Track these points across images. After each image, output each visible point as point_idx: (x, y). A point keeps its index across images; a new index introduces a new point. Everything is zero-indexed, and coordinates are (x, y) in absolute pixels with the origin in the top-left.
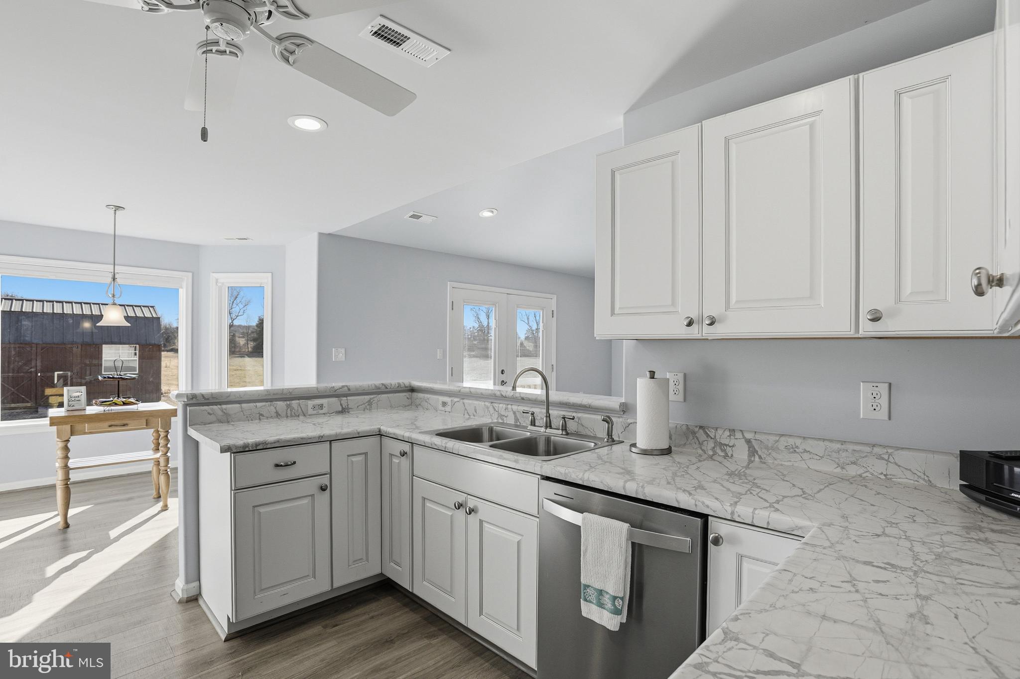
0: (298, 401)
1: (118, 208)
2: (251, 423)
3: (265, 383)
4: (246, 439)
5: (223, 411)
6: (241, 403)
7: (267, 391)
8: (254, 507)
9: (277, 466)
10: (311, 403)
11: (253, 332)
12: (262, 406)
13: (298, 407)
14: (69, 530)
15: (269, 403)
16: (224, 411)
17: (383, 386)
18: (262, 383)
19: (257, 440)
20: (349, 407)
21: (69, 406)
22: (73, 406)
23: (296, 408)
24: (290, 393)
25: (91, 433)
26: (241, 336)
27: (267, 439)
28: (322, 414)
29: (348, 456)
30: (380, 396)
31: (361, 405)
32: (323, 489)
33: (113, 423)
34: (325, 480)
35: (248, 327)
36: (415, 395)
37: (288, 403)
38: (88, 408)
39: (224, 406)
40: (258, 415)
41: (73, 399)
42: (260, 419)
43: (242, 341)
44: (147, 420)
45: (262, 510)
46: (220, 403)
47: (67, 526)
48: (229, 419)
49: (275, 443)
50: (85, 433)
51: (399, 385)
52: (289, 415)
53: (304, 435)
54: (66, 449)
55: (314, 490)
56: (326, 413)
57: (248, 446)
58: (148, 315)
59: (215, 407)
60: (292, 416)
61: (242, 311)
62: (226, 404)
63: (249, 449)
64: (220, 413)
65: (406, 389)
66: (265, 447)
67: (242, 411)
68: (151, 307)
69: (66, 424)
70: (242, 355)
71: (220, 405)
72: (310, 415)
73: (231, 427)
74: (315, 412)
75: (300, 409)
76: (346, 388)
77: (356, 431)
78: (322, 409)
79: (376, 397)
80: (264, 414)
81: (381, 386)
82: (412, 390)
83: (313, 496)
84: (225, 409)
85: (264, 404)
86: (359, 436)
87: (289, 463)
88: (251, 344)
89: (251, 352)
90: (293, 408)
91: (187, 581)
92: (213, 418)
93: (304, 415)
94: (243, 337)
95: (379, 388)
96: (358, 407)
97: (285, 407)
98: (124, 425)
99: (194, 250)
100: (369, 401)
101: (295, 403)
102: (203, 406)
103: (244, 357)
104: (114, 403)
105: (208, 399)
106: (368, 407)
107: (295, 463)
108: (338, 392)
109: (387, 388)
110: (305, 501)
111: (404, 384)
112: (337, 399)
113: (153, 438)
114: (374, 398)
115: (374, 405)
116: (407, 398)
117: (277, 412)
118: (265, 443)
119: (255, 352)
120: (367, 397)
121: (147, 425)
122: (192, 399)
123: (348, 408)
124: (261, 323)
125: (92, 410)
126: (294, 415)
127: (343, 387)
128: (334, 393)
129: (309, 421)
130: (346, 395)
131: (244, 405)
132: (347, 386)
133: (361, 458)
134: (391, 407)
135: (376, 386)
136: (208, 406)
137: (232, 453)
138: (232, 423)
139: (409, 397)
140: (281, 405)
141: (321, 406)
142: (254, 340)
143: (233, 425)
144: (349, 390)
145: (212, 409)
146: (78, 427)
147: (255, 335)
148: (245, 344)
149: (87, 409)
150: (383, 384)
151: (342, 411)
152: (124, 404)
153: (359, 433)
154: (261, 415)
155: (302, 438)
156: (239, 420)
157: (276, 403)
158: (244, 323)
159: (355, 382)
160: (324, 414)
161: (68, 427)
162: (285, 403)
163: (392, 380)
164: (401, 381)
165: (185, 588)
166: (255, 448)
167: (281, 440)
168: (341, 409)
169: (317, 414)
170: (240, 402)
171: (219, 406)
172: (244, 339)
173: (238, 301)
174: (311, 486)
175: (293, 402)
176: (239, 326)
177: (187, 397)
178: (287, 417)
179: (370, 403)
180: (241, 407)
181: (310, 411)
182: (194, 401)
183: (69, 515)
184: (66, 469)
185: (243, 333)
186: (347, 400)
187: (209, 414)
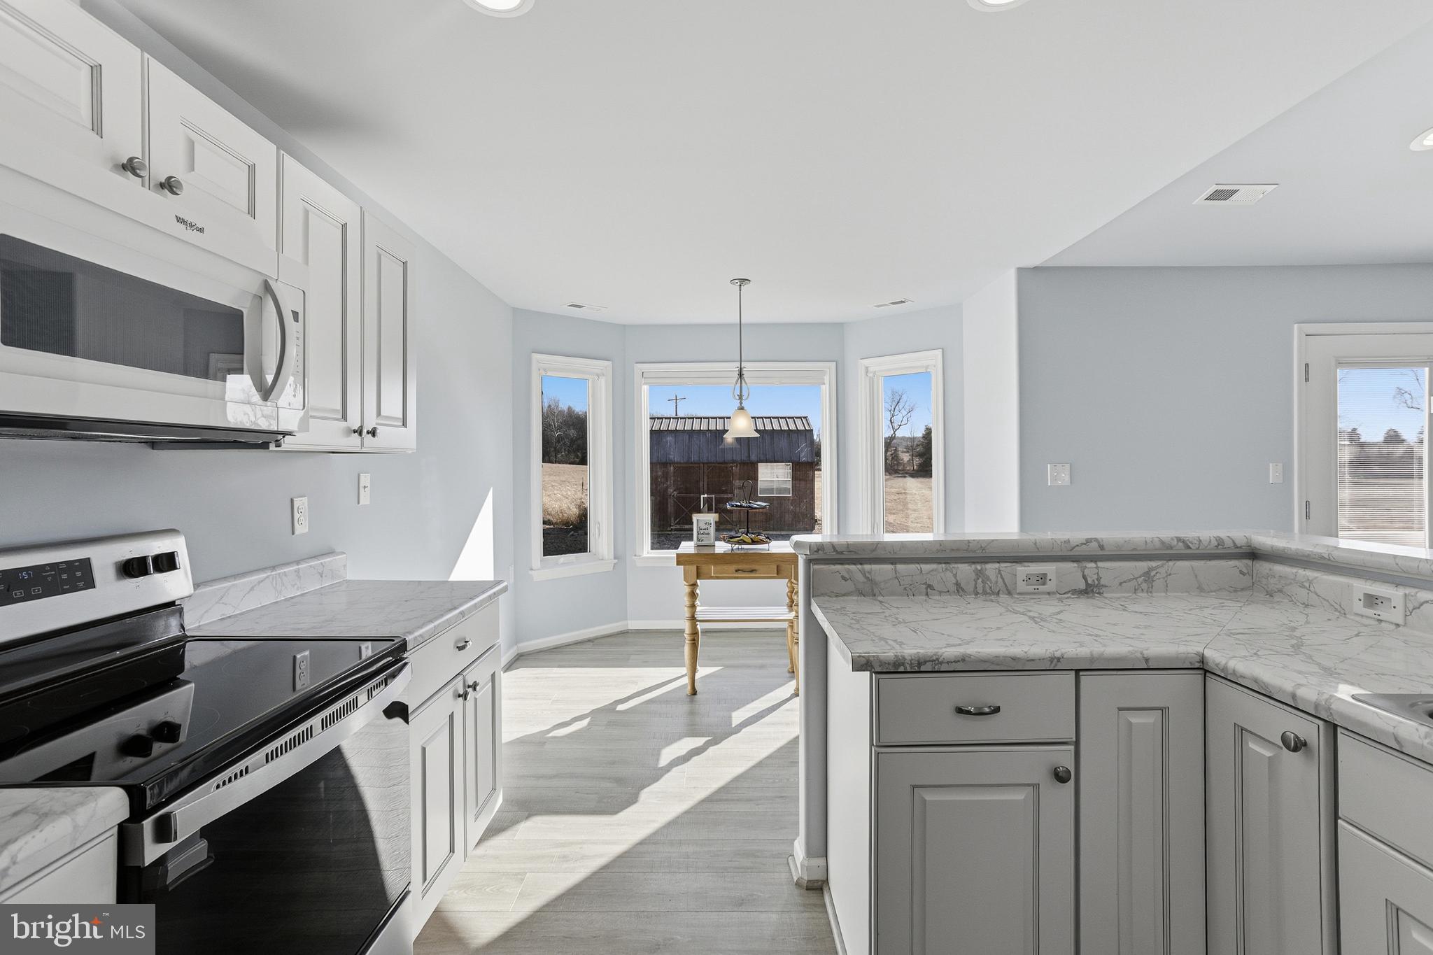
0: (997, 565)
1: (743, 281)
2: (912, 600)
3: (935, 530)
4: (901, 644)
5: (864, 575)
6: (895, 564)
7: (941, 543)
8: (914, 787)
9: (960, 711)
10: (1022, 570)
11: (918, 445)
12: (932, 570)
13: (997, 577)
14: (698, 696)
15: (943, 565)
16: (867, 575)
17: (1181, 544)
18: (929, 529)
19: (922, 651)
20: (1102, 582)
21: (698, 540)
22: (702, 540)
23: (993, 578)
24: (983, 549)
25: (717, 578)
26: (905, 450)
27: (941, 651)
28: (1043, 593)
29: (1120, 709)
30: (1171, 563)
31: (1130, 581)
32: (1060, 777)
33: (740, 567)
34: (1063, 757)
35: (913, 439)
36: (1263, 567)
37: (979, 567)
38: (718, 543)
39: (867, 567)
40: (924, 586)
41: (702, 531)
42: (927, 594)
43: (905, 457)
44: (778, 566)
45: (930, 796)
46: (860, 561)
47: (694, 692)
48: (876, 591)
49: (955, 662)
50: (711, 578)
51: (1220, 542)
52: (980, 590)
53: (1016, 651)
54: (693, 595)
55: (1041, 775)
56: (1054, 593)
57: (903, 664)
58: (801, 427)
59: (852, 567)
60: (985, 593)
61: (905, 419)
62: (870, 564)
63: (905, 668)
64: (861, 578)
65: (1237, 551)
66: (936, 668)
67: (896, 578)
68: (804, 418)
69: (692, 564)
70: (905, 473)
71: (861, 564)
72: (1019, 594)
73: (877, 608)
74: (1031, 588)
75: (1000, 580)
76: (1094, 545)
77: (1139, 655)
78: (1044, 584)
79: (1165, 564)
80: (935, 585)
81: (1175, 542)
82: (1254, 554)
83: (1035, 786)
84: (869, 573)
85: (934, 566)
86: (1149, 667)
87: (987, 710)
88: (917, 461)
89: (917, 471)
90: (988, 578)
91: (809, 853)
92: (849, 586)
93: (1009, 593)
94: (908, 452)
95: (1171, 547)
96: (1121, 584)
97: (973, 576)
98: (752, 571)
99: (838, 328)
100: (1147, 574)
101: (991, 568)
102: (834, 564)
103: (905, 477)
104: (741, 540)
105: (842, 553)
106: (1144, 586)
107: (997, 710)
108: (1077, 552)
109: (1189, 548)
110: (1019, 796)
111: (1234, 542)
112: (1075, 565)
113: (788, 590)
114: (1158, 567)
115: (1158, 583)
116: (1241, 572)
117: (957, 584)
118: (936, 660)
119: (921, 471)
120: (1143, 566)
121: (777, 574)
122: (817, 551)
123: (1099, 586)
124: (928, 434)
125: (722, 547)
126: (989, 591)
127: (1088, 541)
128: (1069, 553)
129: (1020, 607)
130: (1094, 559)
131: (900, 567)
132: (1096, 540)
133: (1151, 719)
134: (1200, 589)
135: (1162, 542)
136: (842, 564)
137: (877, 673)
138: (880, 598)
139: (1246, 571)
140: (965, 570)
141: (1043, 578)
142: (920, 455)
143: (881, 602)
144: (1102, 547)
145: (849, 571)
146: (704, 568)
147: (920, 449)
148: (909, 460)
149: (716, 545)
150: (1179, 539)
151: (1086, 589)
152: (754, 542)
153: (1147, 660)
154: (930, 586)
155: (1014, 659)
156: (892, 594)
157: (956, 566)
158: (908, 435)
159: (1113, 533)
160: (1049, 593)
161: (694, 568)
162: (973, 566)
163: (1205, 532)
164: (1223, 534)
165: (806, 863)
166: (917, 669)
167: (970, 656)
168: (1083, 586)
169: (1035, 593)
170: (893, 561)
171: (859, 566)
172: (908, 454)
173: (901, 407)
174: (1036, 763)
175: (989, 566)
176: (903, 438)
177: (810, 547)
178: (977, 594)
179: (1148, 576)
180: (895, 569)
181: (1021, 586)
182: (820, 555)
183: (697, 676)
184: (693, 619)
185: (907, 447)
186: (1097, 568)
187: (844, 578)
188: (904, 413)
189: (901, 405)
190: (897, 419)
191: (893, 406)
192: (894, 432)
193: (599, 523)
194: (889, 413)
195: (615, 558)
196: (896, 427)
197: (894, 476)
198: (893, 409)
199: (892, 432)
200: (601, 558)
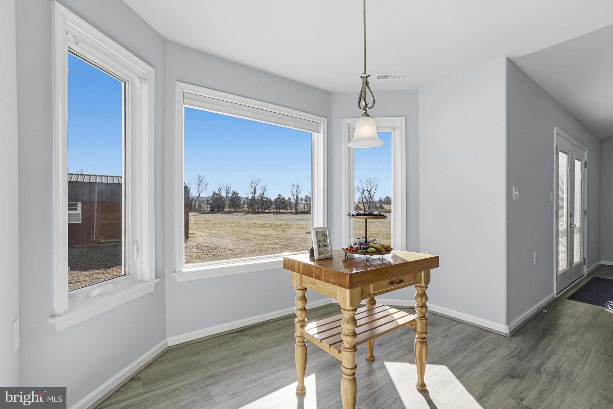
26: (204, 202)
33: (392, 280)
35: (207, 198)
44: (415, 274)
61: (204, 188)
70: (204, 212)
89: (210, 211)
98: (400, 282)
121: (414, 280)
158: (205, 196)
176: (203, 197)
188: (204, 186)
189: (202, 182)
190: (201, 188)
191: (199, 183)
192: (199, 194)
193: (137, 241)
194: (197, 185)
195: (156, 277)
196: (200, 191)
197: (199, 213)
198: (199, 184)
199: (198, 194)
200: (139, 279)
